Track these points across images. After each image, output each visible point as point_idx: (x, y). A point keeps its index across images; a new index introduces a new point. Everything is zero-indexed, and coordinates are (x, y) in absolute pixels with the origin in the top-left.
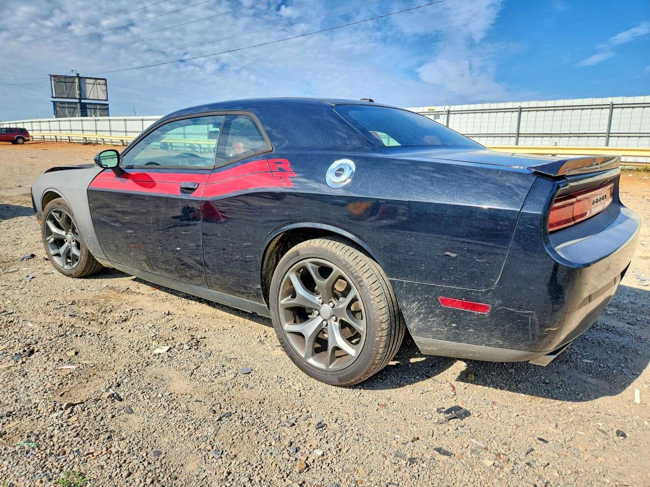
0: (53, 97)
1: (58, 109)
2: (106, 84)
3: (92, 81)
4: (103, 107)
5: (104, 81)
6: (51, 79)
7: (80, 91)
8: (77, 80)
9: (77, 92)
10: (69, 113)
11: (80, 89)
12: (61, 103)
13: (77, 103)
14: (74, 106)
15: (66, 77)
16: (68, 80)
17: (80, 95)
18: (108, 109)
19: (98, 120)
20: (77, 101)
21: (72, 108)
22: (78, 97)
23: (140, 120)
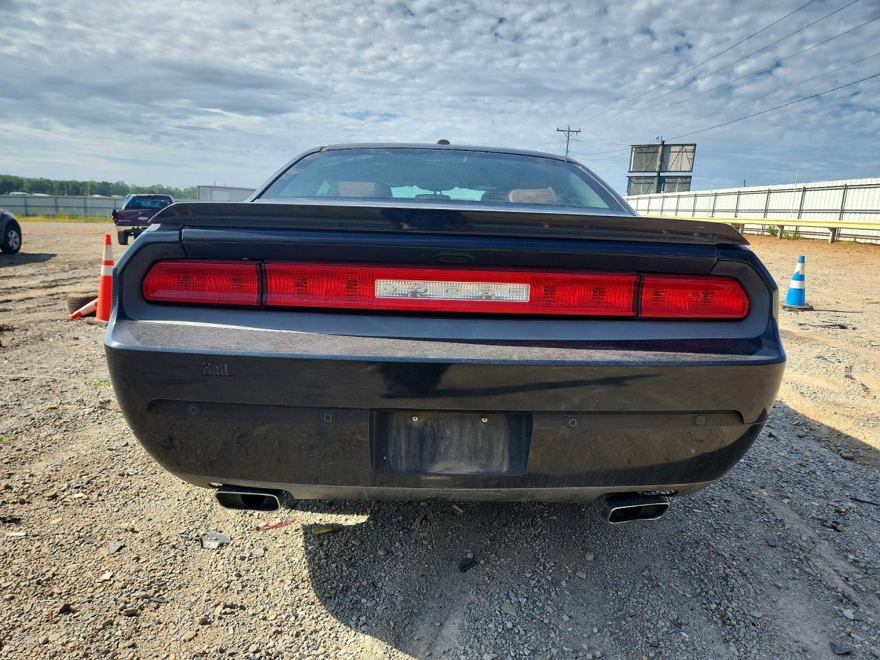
0: (630, 172)
1: (632, 185)
2: (694, 151)
3: (677, 149)
4: (685, 180)
5: (692, 148)
6: (632, 150)
7: (661, 161)
8: (660, 149)
9: (658, 163)
10: (643, 190)
11: (662, 160)
12: (637, 178)
13: (655, 177)
14: (650, 181)
15: (649, 146)
16: (651, 150)
17: (661, 166)
18: (690, 183)
19: (667, 197)
20: (655, 174)
21: (649, 183)
22: (657, 169)
23: (712, 195)
